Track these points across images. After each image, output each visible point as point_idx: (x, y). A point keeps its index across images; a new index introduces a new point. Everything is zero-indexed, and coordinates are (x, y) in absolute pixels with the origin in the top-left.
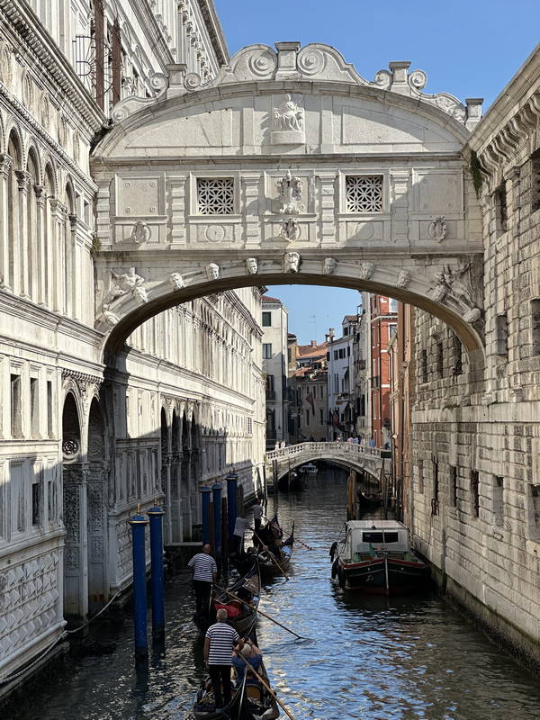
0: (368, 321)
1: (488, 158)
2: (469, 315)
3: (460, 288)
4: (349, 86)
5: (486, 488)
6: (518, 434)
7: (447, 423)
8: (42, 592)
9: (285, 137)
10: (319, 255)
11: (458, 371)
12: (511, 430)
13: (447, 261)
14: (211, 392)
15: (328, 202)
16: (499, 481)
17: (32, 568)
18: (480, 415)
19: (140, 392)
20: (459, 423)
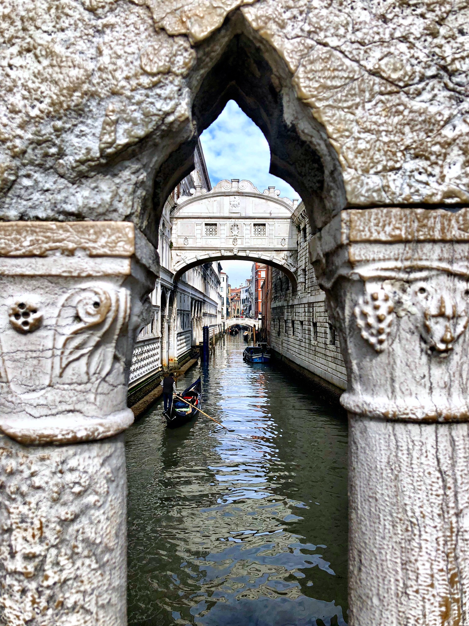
0: (254, 280)
1: (300, 217)
2: (292, 270)
3: (290, 261)
4: (255, 194)
5: (298, 326)
6: (309, 307)
7: (283, 306)
8: (154, 355)
9: (235, 210)
10: (244, 250)
11: (288, 289)
12: (306, 306)
13: (286, 252)
14: (206, 299)
15: (248, 232)
16: (302, 322)
17: (151, 347)
18: (296, 302)
19: (185, 295)
20: (288, 306)
